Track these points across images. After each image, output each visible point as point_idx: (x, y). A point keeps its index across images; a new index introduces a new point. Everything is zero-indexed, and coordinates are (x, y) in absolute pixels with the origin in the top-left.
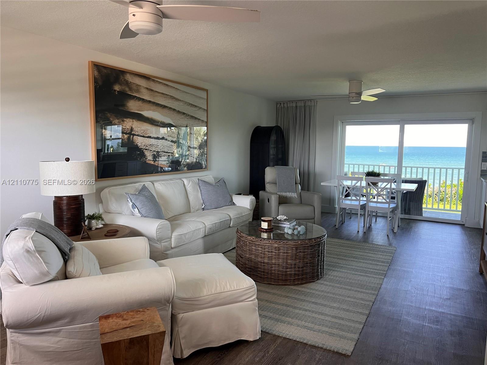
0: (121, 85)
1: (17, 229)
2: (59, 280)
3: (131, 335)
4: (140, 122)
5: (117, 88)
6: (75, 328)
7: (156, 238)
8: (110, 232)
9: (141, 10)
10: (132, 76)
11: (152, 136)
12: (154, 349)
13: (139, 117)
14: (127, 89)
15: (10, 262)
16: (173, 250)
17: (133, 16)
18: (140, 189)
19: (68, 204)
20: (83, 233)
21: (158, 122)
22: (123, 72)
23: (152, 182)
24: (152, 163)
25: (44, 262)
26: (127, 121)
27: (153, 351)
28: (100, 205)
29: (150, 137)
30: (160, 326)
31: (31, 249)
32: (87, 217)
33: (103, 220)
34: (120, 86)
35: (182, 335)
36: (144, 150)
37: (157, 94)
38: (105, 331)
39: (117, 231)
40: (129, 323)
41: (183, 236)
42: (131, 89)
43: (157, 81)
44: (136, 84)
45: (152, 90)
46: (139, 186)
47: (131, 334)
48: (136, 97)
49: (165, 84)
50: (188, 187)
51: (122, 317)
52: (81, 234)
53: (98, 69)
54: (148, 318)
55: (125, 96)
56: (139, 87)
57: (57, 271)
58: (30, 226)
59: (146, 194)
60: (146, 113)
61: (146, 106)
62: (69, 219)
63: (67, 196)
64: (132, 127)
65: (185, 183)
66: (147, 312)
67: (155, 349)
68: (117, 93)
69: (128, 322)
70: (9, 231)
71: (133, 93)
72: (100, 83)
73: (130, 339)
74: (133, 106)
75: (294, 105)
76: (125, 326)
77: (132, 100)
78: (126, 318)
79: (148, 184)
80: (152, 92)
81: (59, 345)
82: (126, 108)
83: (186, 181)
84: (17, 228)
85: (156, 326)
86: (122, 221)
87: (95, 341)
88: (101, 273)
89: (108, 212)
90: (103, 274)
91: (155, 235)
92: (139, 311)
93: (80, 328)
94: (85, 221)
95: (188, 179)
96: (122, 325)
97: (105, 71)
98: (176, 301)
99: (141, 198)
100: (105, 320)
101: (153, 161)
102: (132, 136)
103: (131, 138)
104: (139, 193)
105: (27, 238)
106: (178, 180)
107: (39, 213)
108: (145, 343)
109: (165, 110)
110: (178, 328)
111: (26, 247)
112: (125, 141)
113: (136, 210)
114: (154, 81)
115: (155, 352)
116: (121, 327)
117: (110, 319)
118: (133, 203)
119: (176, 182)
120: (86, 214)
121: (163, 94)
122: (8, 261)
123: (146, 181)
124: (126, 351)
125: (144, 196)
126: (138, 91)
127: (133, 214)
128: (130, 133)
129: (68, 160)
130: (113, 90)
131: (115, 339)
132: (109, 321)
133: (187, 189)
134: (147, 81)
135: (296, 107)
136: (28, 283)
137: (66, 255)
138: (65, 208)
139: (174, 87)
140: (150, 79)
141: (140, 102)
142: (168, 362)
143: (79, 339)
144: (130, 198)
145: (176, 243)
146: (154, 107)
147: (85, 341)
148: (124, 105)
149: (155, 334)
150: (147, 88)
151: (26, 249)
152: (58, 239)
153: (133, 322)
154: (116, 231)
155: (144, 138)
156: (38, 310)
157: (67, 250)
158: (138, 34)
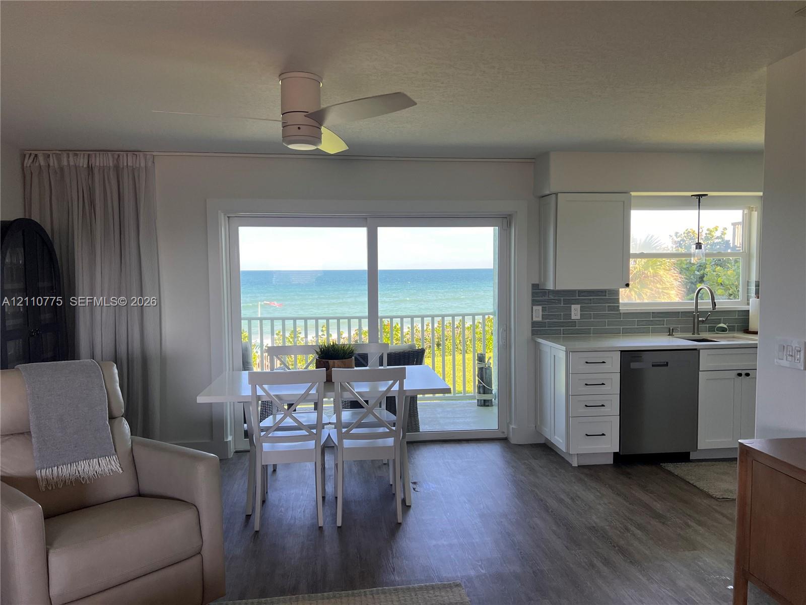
75: (82, 162)
135: (90, 169)
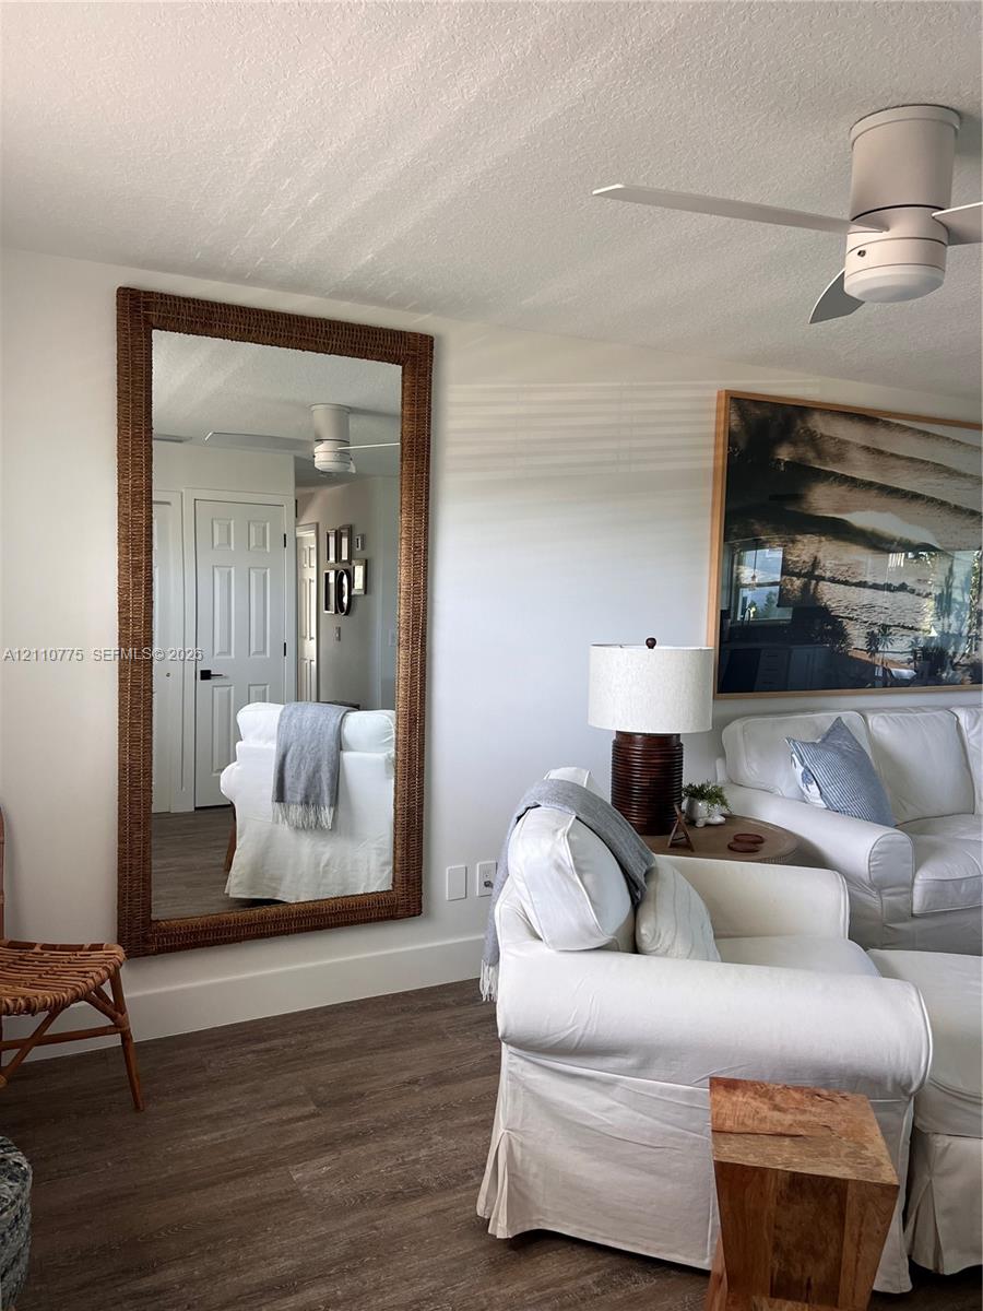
0: (794, 444)
1: (539, 806)
2: (619, 950)
3: (797, 1164)
4: (842, 543)
5: (784, 453)
6: (649, 1088)
7: (866, 879)
8: (741, 842)
9: (885, 235)
10: (828, 417)
11: (870, 579)
12: (861, 1226)
13: (839, 530)
14: (811, 455)
15: (521, 885)
16: (917, 923)
17: (859, 257)
18: (826, 730)
19: (646, 754)
20: (676, 831)
21: (892, 541)
22: (802, 410)
23: (862, 713)
24: (866, 657)
25: (591, 900)
26: (805, 541)
27: (856, 1232)
28: (719, 763)
29: (862, 584)
30: (882, 1164)
31: (565, 862)
32: (686, 790)
33: (724, 803)
34: (792, 449)
35: (941, 1204)
36: (845, 622)
37: (893, 462)
38: (723, 1124)
39: (760, 840)
40: (791, 1122)
41: (950, 886)
42: (820, 455)
43: (898, 425)
44: (835, 439)
45: (881, 452)
46: (825, 720)
47: (796, 1160)
48: (833, 473)
49: (920, 432)
50: (973, 736)
51: (771, 1098)
52: (670, 833)
53: (740, 409)
54: (844, 1125)
55: (805, 474)
56: (843, 446)
57: (617, 926)
58: (565, 803)
59: (845, 745)
60: (859, 519)
61: (858, 496)
62: (644, 791)
63: (644, 735)
64: (816, 558)
65: (962, 721)
66: (843, 1107)
67: (863, 1229)
68: (782, 469)
69: (788, 1119)
70: (524, 807)
71: (826, 465)
72: (742, 445)
73: (794, 1174)
74: (823, 500)
76: (779, 1130)
77: (821, 485)
78: (783, 1105)
79: (850, 718)
80: (881, 458)
81: (608, 1118)
82: (804, 506)
83: (964, 718)
84: (539, 803)
85: (869, 1158)
86: (774, 813)
87: (696, 1138)
88: (719, 957)
89: (735, 783)
90: (723, 961)
91: (865, 869)
92: (819, 1095)
93: (662, 1091)
94: (681, 800)
95: (972, 710)
96: (772, 1122)
97: (758, 412)
98: (933, 1094)
99: (830, 756)
100: (725, 1094)
101: (867, 651)
102: (814, 582)
103: (812, 587)
104: (824, 741)
105: (560, 833)
106: (940, 712)
107: (584, 771)
108: (834, 1199)
109: (917, 507)
110: (931, 1174)
111: (555, 857)
112: (795, 596)
113: (814, 787)
114: (887, 425)
115: (862, 1238)
116: (767, 1127)
117: (739, 1092)
118: (806, 767)
119: (935, 717)
120: (685, 783)
121: (911, 459)
122: (517, 883)
123: (844, 708)
124: (778, 1204)
125: (839, 750)
126: (839, 458)
127: (803, 799)
128: (812, 574)
129: (651, 643)
130: (773, 460)
131: (751, 1160)
132: (734, 1099)
133: (966, 740)
134: (868, 427)
136: (553, 943)
137: (637, 889)
138: (637, 761)
139: (948, 439)
140: (878, 420)
141: (843, 488)
142: (894, 1269)
143: (656, 1118)
144: (799, 752)
145: (926, 903)
146: (884, 500)
147: (669, 1127)
148: (798, 498)
149: (866, 1184)
150: (867, 449)
151: (556, 861)
152: (621, 843)
153: (802, 1125)
154: (757, 839)
155: (847, 587)
156: (569, 1018)
157: (639, 875)
158: (863, 302)
